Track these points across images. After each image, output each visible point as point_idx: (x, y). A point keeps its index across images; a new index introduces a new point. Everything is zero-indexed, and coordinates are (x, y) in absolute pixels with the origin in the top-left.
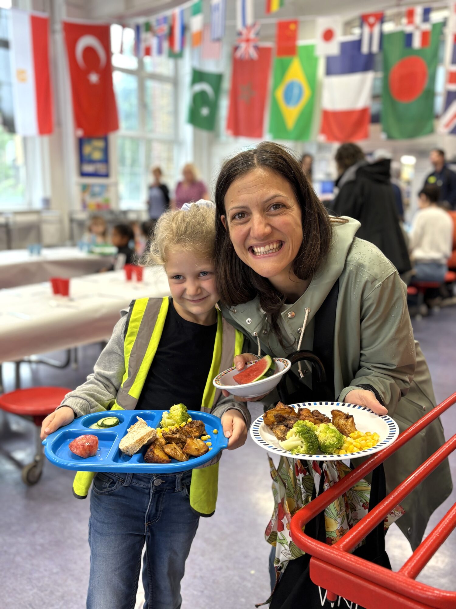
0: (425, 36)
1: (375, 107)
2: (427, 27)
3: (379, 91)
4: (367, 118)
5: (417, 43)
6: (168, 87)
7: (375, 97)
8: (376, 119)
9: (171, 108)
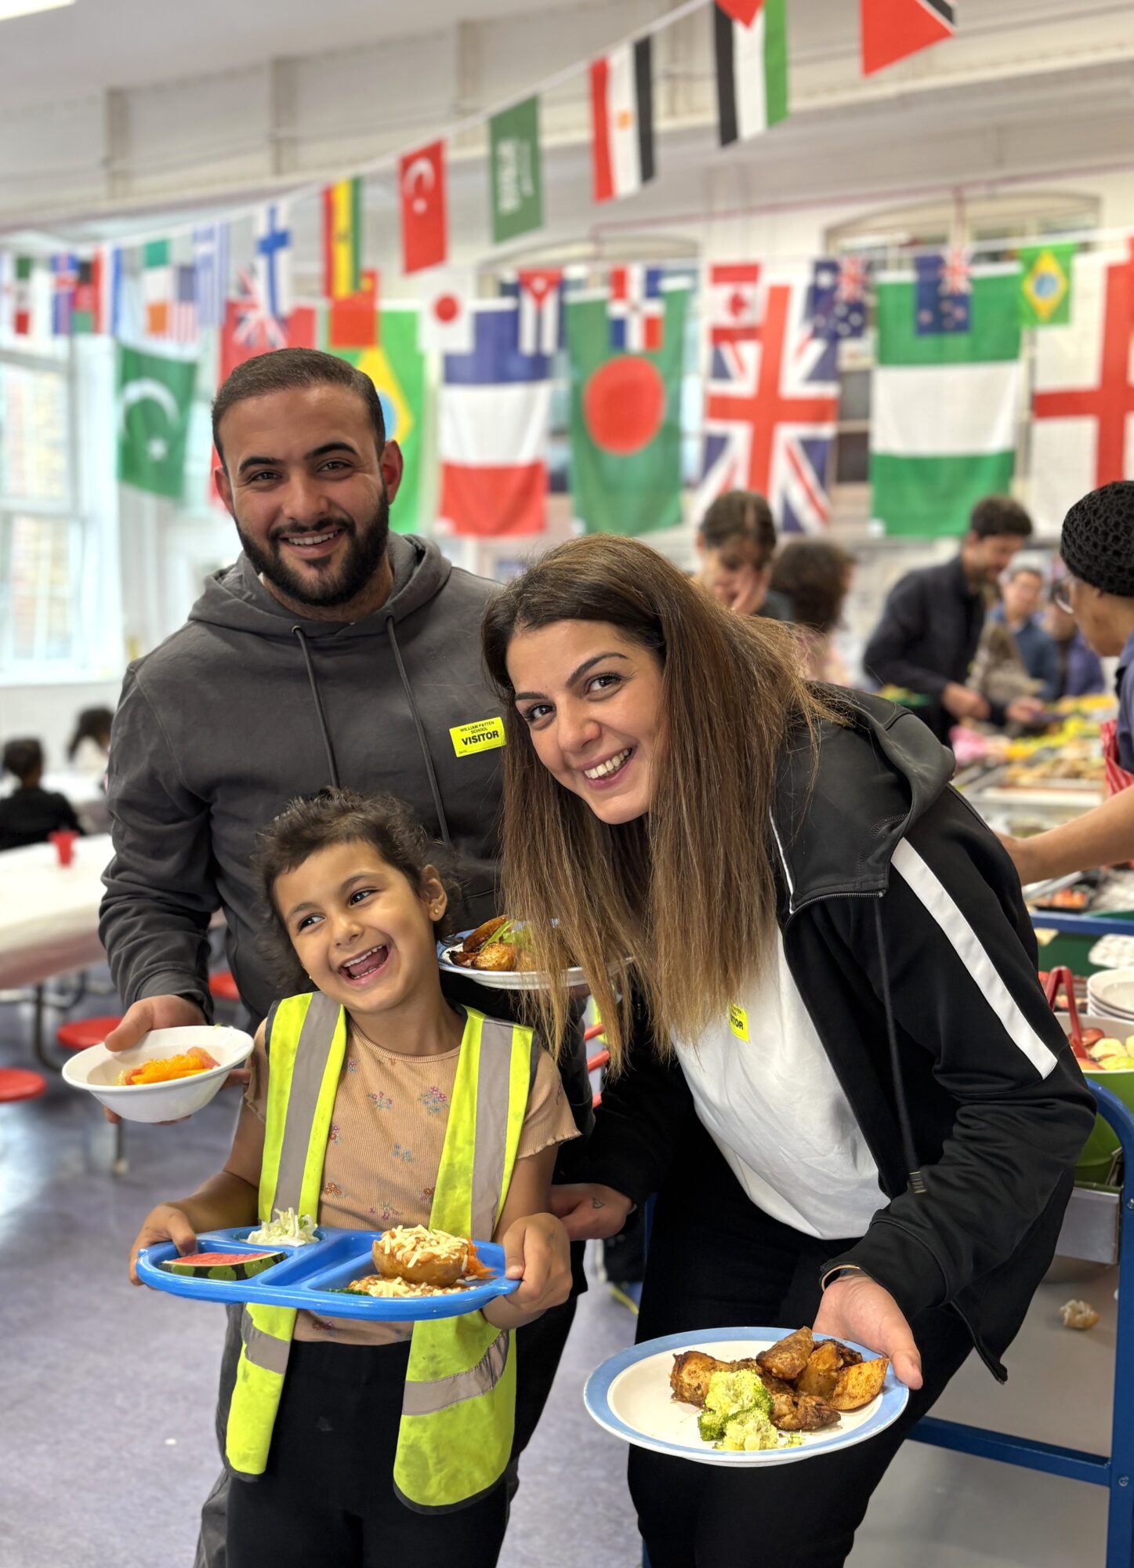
0: (651, 326)
1: (557, 456)
2: (655, 308)
3: (564, 419)
4: (542, 484)
5: (635, 338)
6: (52, 384)
7: (556, 433)
8: (558, 483)
9: (60, 433)
